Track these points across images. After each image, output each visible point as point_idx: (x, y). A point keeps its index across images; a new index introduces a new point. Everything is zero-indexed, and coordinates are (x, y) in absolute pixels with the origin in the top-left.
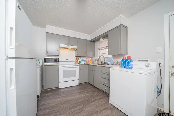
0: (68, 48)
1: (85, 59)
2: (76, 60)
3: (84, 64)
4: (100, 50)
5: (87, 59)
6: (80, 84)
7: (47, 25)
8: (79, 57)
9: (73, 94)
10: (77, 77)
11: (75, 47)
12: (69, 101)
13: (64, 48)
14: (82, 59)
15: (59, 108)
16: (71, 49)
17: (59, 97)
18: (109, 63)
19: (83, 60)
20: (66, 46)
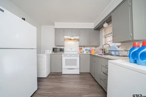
0: (72, 39)
1: (88, 48)
2: (79, 49)
3: (87, 54)
4: (105, 37)
5: (91, 48)
6: (81, 74)
7: (55, 23)
8: (81, 47)
9: (70, 82)
10: (78, 66)
11: (78, 37)
12: (63, 88)
13: (68, 39)
14: (86, 48)
15: (52, 92)
16: (75, 39)
17: (58, 81)
18: (113, 53)
19: (86, 50)
20: (69, 37)
